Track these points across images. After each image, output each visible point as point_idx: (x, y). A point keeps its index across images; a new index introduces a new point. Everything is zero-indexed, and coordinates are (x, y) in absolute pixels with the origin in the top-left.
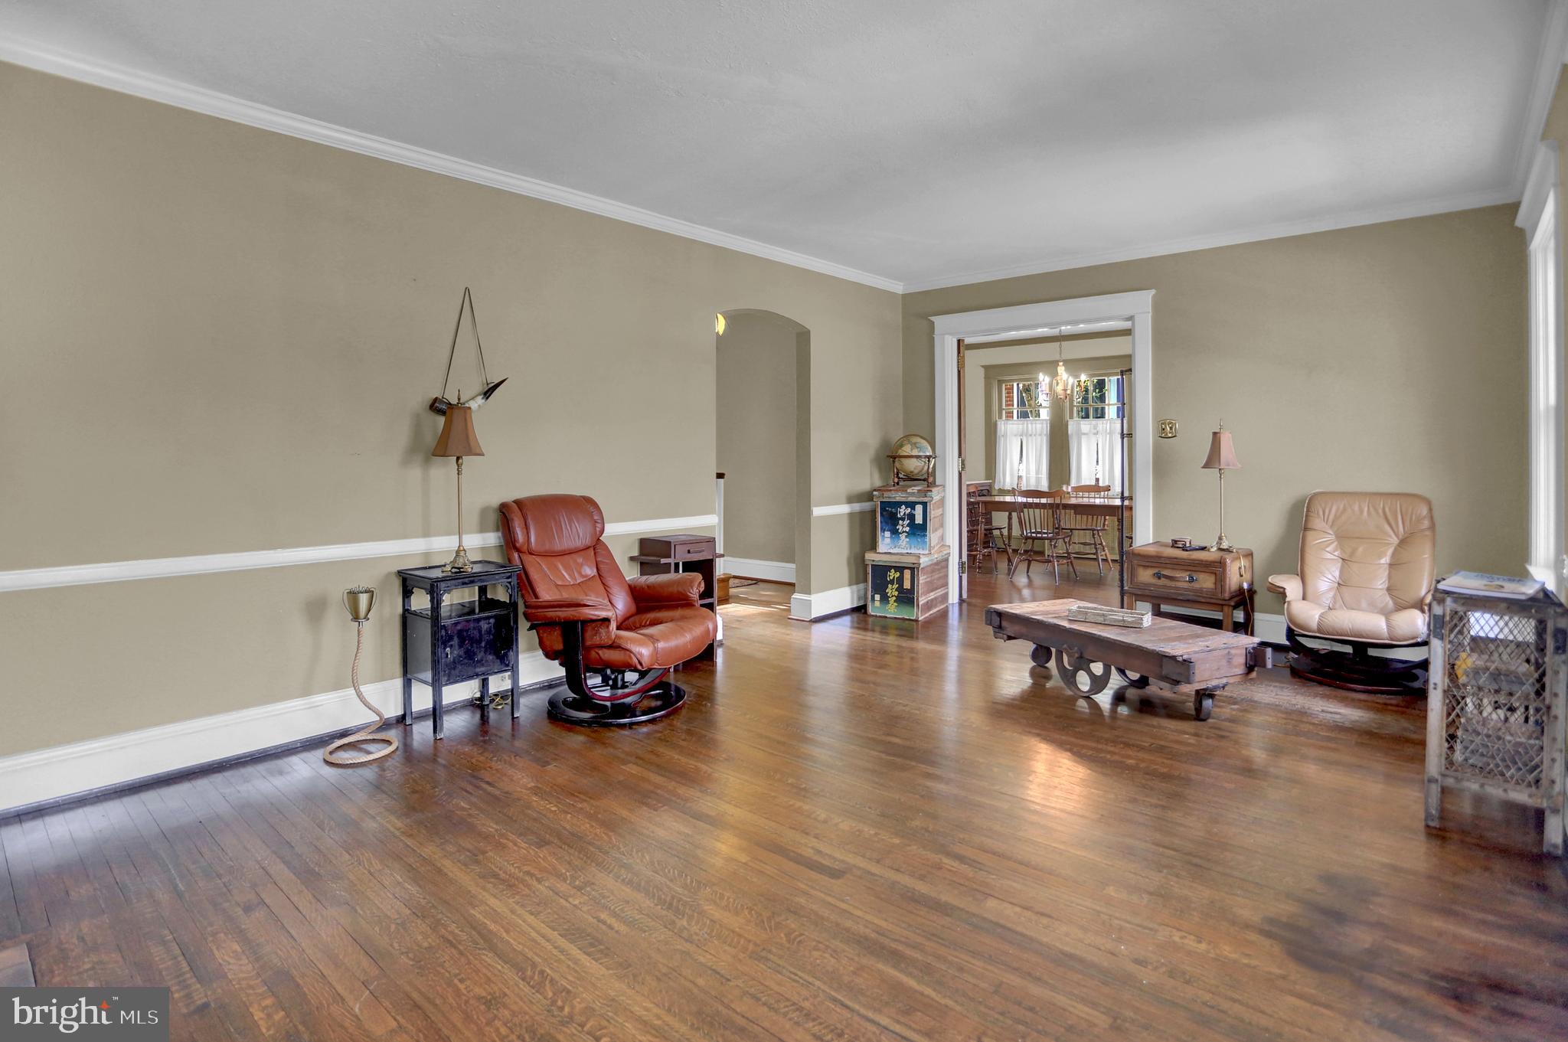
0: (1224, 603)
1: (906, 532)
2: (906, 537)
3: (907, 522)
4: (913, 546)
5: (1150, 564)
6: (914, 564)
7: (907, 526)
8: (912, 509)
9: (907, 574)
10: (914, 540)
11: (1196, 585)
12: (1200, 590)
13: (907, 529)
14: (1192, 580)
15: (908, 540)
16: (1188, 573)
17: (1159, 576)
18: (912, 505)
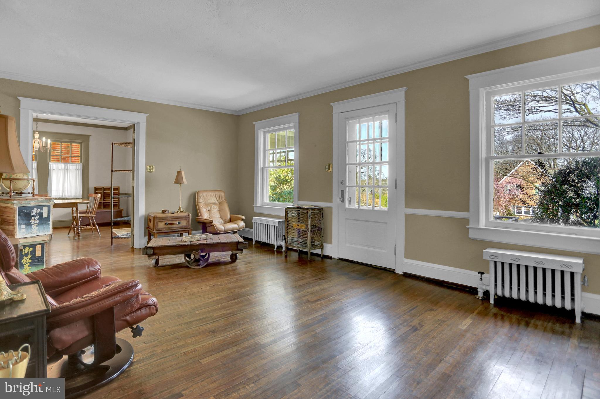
0: (189, 229)
1: (36, 223)
2: (37, 226)
3: (37, 217)
4: (41, 231)
5: (163, 220)
6: (44, 241)
7: (38, 220)
8: (41, 210)
9: (38, 248)
10: (41, 227)
11: (180, 225)
12: (182, 227)
13: (38, 222)
14: (179, 223)
15: (38, 228)
16: (178, 221)
17: (166, 224)
18: (41, 207)
